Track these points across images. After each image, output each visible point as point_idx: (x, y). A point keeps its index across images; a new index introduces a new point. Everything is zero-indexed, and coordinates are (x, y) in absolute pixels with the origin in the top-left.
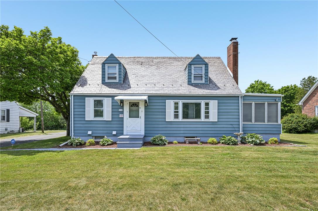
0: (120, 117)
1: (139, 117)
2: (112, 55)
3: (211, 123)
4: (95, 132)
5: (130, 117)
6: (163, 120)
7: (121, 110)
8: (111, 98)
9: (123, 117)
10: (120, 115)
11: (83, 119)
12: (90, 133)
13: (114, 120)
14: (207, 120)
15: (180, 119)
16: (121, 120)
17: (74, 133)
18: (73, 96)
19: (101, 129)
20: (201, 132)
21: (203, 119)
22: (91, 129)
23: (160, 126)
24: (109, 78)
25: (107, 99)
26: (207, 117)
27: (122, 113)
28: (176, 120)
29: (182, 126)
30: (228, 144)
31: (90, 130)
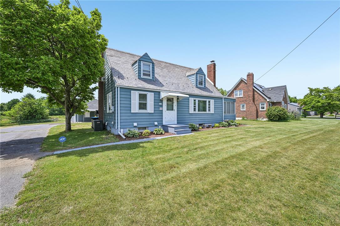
0: (160, 109)
1: (173, 110)
2: (146, 54)
3: (211, 114)
4: (140, 123)
5: (167, 110)
6: (188, 112)
7: (160, 104)
8: (153, 93)
9: (162, 109)
10: (160, 108)
11: (128, 112)
12: (135, 124)
13: (156, 112)
14: (209, 112)
15: (197, 112)
16: (160, 112)
17: (120, 125)
18: (119, 88)
19: (145, 120)
20: (207, 120)
21: (207, 112)
22: (136, 120)
23: (186, 117)
24: (144, 74)
25: (150, 94)
26: (209, 110)
27: (162, 106)
28: (195, 112)
29: (198, 116)
30: (226, 127)
31: (135, 122)
